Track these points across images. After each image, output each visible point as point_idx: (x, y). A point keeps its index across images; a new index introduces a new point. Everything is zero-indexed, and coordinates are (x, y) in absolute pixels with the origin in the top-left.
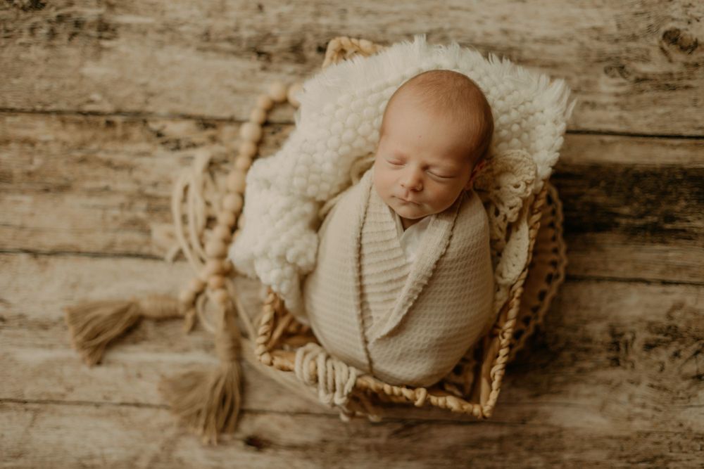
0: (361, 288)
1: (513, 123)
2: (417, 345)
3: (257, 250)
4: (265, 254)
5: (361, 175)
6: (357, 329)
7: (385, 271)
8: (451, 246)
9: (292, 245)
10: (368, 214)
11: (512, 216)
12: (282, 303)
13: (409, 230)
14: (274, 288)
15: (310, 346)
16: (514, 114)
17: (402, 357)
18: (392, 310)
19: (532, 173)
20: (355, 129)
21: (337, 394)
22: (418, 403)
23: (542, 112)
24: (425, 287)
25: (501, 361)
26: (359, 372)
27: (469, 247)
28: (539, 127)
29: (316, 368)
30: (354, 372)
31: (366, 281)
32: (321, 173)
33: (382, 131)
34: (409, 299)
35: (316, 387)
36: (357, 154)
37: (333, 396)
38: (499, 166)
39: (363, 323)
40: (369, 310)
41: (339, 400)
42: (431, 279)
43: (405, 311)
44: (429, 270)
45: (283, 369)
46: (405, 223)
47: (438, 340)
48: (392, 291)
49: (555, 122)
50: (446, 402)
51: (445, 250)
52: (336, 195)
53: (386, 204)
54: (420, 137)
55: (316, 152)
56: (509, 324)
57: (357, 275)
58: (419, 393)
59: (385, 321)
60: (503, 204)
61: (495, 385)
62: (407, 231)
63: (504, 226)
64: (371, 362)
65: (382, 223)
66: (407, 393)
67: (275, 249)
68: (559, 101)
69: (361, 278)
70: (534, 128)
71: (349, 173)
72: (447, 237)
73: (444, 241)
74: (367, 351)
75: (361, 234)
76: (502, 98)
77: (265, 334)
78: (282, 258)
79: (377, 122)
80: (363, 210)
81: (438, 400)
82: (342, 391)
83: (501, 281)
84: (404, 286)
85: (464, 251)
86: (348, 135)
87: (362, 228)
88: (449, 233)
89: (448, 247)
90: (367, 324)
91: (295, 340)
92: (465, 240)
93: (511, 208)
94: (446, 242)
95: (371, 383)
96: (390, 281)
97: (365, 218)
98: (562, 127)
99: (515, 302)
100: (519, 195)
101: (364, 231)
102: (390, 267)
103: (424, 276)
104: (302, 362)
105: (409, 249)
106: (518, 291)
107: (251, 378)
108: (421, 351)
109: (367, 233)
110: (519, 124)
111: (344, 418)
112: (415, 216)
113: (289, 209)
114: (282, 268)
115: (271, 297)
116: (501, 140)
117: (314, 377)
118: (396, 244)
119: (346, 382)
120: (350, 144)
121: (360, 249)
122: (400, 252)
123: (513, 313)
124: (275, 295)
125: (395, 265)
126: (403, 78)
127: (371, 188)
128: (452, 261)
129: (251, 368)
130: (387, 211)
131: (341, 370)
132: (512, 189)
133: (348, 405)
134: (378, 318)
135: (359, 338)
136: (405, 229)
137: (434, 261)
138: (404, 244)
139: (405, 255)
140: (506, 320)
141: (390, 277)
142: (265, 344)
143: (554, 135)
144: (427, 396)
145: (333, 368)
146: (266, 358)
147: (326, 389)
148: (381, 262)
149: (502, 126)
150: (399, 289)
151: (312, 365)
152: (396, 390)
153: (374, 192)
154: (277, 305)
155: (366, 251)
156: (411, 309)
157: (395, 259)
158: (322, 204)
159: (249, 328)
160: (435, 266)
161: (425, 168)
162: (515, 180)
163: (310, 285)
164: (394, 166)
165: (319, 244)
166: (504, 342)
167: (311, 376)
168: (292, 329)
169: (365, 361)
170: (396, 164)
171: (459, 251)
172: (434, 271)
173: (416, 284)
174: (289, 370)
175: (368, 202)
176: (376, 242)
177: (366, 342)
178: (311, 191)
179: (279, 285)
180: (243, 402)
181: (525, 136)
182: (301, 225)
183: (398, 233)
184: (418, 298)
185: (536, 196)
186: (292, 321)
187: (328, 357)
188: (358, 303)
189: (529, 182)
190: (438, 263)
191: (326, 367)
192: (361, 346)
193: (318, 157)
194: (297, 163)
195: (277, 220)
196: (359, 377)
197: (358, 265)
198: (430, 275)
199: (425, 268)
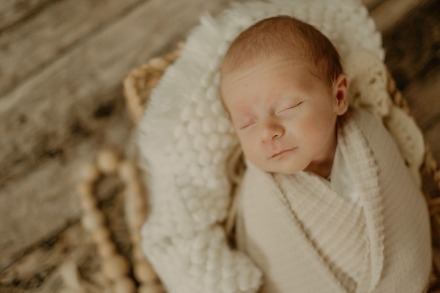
8: (377, 160)
9: (237, 275)
11: (385, 109)
18: (369, 256)
20: (216, 132)
23: (340, 11)
31: (327, 252)
39: (348, 290)
43: (382, 247)
44: (378, 194)
49: (357, 12)
51: (376, 168)
55: (192, 179)
59: (369, 271)
60: (371, 106)
69: (320, 252)
73: (370, 159)
75: (293, 212)
80: (278, 191)
86: (214, 142)
87: (290, 208)
89: (376, 162)
90: (351, 288)
93: (380, 104)
94: (372, 159)
97: (285, 197)
98: (364, 11)
118: (332, 196)
121: (302, 226)
122: (341, 201)
134: (359, 274)
137: (376, 184)
155: (308, 224)
158: (223, 224)
160: (379, 187)
162: (368, 79)
173: (376, 216)
189: (380, 72)
193: (198, 182)
194: (184, 201)
195: (205, 264)
197: (310, 244)
198: (381, 198)
199: (374, 195)
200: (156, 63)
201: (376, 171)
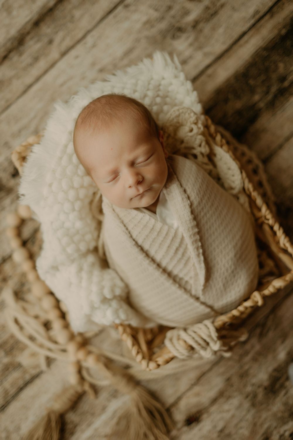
0: (164, 271)
1: (154, 98)
2: (227, 270)
3: (86, 310)
4: (93, 308)
5: (101, 211)
6: (186, 296)
7: (169, 247)
8: (190, 196)
9: (102, 288)
10: (127, 225)
11: (205, 149)
12: (130, 326)
13: (158, 210)
14: (117, 322)
15: (169, 334)
16: (150, 94)
17: (226, 286)
18: (194, 265)
19: (192, 114)
20: (73, 187)
21: (212, 344)
22: (260, 303)
23: (163, 79)
24: (199, 233)
25: (280, 234)
26: (211, 320)
27: (200, 187)
28: (170, 88)
29: (185, 342)
30: (208, 322)
32: (78, 232)
33: (88, 172)
34: (197, 249)
35: (196, 353)
36: (87, 201)
37: (211, 348)
38: (171, 129)
39: (185, 290)
40: (181, 279)
41: (216, 346)
42: (198, 225)
43: (202, 258)
44: (191, 221)
45: (167, 362)
46: (152, 209)
47: (235, 256)
48: (183, 255)
49: (176, 77)
50: (274, 287)
51: (189, 202)
52: (99, 236)
53: (131, 209)
54: (112, 149)
55: (63, 223)
56: (264, 209)
57: (155, 266)
58: (255, 297)
59: (196, 275)
60: (193, 148)
61: (290, 249)
62: (157, 213)
63: (206, 160)
64: (211, 307)
65: (139, 222)
66: (248, 304)
67: (96, 299)
68: (166, 64)
69: (159, 265)
70: (168, 92)
71: (94, 217)
72: (183, 193)
73: (183, 196)
74: (203, 303)
75: (134, 240)
76: (135, 91)
77: (138, 353)
78: (105, 300)
79: (81, 170)
80: (122, 226)
81: (269, 290)
82: (213, 339)
83: (235, 192)
85: (199, 191)
86: (72, 194)
87: (131, 237)
88: (182, 190)
89: (189, 198)
90: (188, 288)
91: (157, 342)
92: (194, 185)
93: (200, 146)
94: (185, 196)
95: (223, 319)
96: (177, 250)
97: (127, 229)
98: (182, 76)
99: (254, 194)
100: (198, 134)
101: (134, 236)
102: (168, 241)
103: (192, 227)
104: (174, 346)
105: (168, 221)
106: (249, 186)
107: (154, 387)
108: (233, 272)
109: (137, 236)
110: (158, 96)
111: (227, 355)
112: (154, 198)
113: (80, 269)
114: (110, 306)
115: (121, 329)
116: (158, 114)
117: (189, 348)
118: (159, 225)
119: (210, 332)
120: (77, 198)
121: (142, 249)
122: (166, 228)
123: (259, 201)
124: (121, 325)
125: (170, 238)
126: (70, 133)
127: (114, 210)
128: (199, 203)
129: (149, 381)
130: (135, 212)
131: (200, 329)
132: (190, 134)
133: (224, 344)
134: (191, 278)
135: (192, 300)
136: (155, 213)
137: (189, 213)
138: (164, 221)
139: (170, 227)
140: (259, 210)
141: (174, 248)
142: (144, 358)
143: (183, 84)
144: (260, 294)
145: (195, 332)
146: (152, 365)
147: (203, 348)
148: (161, 244)
149: (150, 105)
150: (186, 249)
151: (181, 343)
152: (241, 308)
153: (118, 210)
154: (128, 330)
155: (146, 247)
156: (204, 254)
157: (167, 234)
158: (96, 249)
159: (125, 360)
160: (193, 216)
161: (132, 164)
162: (186, 129)
164: (114, 181)
165: (117, 272)
166: (271, 222)
167: (187, 349)
168: (149, 337)
169: (208, 310)
170: (114, 179)
171: (197, 194)
172: (195, 219)
173: (192, 236)
174: (172, 359)
175: (120, 219)
176: (147, 236)
177: (197, 299)
178: (83, 247)
179: (118, 317)
180: (163, 404)
181: (168, 100)
182: (97, 272)
183: (154, 218)
184: (202, 243)
185: (206, 127)
186: (145, 332)
187: (185, 330)
188: (171, 281)
189: (195, 121)
190: (192, 212)
191: (190, 335)
192: (197, 304)
193: (68, 225)
194: (60, 240)
195: (80, 282)
196: (213, 322)
198: (195, 223)
199: (188, 222)
200: (31, 140)
201: (189, 204)
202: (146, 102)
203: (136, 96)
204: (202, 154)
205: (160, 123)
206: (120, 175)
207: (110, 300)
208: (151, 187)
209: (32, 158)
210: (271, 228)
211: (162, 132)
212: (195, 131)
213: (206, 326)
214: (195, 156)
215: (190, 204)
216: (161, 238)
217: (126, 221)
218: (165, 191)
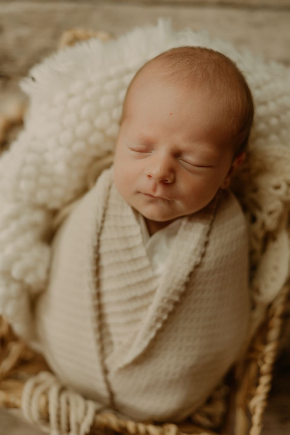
0: (99, 307)
1: (271, 116)
2: (166, 374)
6: (95, 356)
7: (128, 286)
8: (207, 254)
9: (18, 259)
10: (106, 217)
11: (271, 222)
16: (272, 107)
17: (149, 389)
18: (136, 333)
20: (92, 122)
24: (176, 304)
27: (227, 256)
29: (47, 404)
30: (92, 407)
31: (106, 299)
34: (158, 320)
35: (48, 427)
36: (94, 152)
38: (257, 164)
39: (102, 349)
40: (109, 334)
42: (183, 295)
43: (152, 335)
44: (182, 283)
45: (8, 406)
46: (152, 226)
48: (136, 310)
51: (199, 260)
52: (71, 202)
53: (129, 204)
54: (171, 114)
55: (46, 151)
56: (270, 347)
57: (94, 291)
58: (169, 430)
59: (129, 346)
60: (261, 209)
61: (256, 419)
62: (153, 237)
63: (261, 234)
64: (112, 395)
65: (123, 227)
66: (154, 431)
69: (99, 295)
72: (202, 243)
73: (199, 248)
74: (108, 383)
75: (99, 241)
78: (6, 274)
79: (117, 113)
80: (101, 212)
82: (79, 431)
83: (259, 299)
84: (150, 304)
85: (222, 260)
86: (83, 128)
87: (99, 234)
88: (204, 239)
89: (203, 255)
90: (107, 350)
93: (270, 213)
94: (201, 249)
95: (112, 420)
96: (134, 298)
97: (103, 222)
99: (276, 322)
100: (280, 198)
101: (103, 237)
102: (134, 280)
103: (175, 291)
105: (156, 258)
106: (279, 309)
108: (171, 382)
109: (106, 240)
110: (278, 117)
112: (164, 217)
113: (16, 216)
114: (8, 285)
116: (259, 135)
117: (44, 415)
118: (142, 252)
119: (83, 420)
120: (85, 139)
121: (97, 260)
122: (146, 263)
123: (273, 334)
125: (140, 278)
127: (110, 188)
128: (209, 273)
130: (130, 212)
131: (77, 405)
132: (272, 191)
134: (120, 343)
135: (98, 368)
136: (151, 234)
137: (187, 273)
138: (151, 253)
139: (152, 266)
140: (265, 342)
141: (133, 293)
145: (68, 403)
147: (59, 428)
148: (123, 274)
149: (261, 118)
150: (145, 307)
151: (43, 401)
152: (142, 428)
153: (114, 191)
154: (3, 330)
155: (105, 262)
156: (159, 332)
157: (140, 271)
158: (54, 213)
160: (188, 279)
161: (177, 155)
162: (274, 181)
163: (42, 307)
164: (138, 154)
165: (51, 259)
166: (265, 368)
167: (40, 413)
169: (105, 393)
170: (141, 151)
172: (187, 285)
173: (165, 301)
174: (15, 407)
175: (107, 204)
176: (117, 251)
177: (106, 372)
178: (41, 197)
179: (4, 306)
181: (284, 132)
182: (30, 237)
183: (143, 239)
184: (168, 319)
186: (26, 348)
187: (63, 389)
188: (95, 325)
190: (191, 275)
191: (59, 402)
192: (100, 376)
193: (50, 157)
194: (24, 164)
196: (98, 412)
197: (96, 280)
198: (183, 289)
199: (176, 281)
201: (196, 262)
202: (259, 111)
203: (256, 94)
204: (263, 225)
205: (251, 146)
206: (152, 154)
207: (13, 280)
208: (173, 201)
209: (81, 49)
210: (259, 374)
211: (244, 157)
212: (281, 192)
213: (86, 409)
214: (253, 219)
215: (198, 263)
216: (129, 268)
217: (111, 212)
218: (184, 222)
